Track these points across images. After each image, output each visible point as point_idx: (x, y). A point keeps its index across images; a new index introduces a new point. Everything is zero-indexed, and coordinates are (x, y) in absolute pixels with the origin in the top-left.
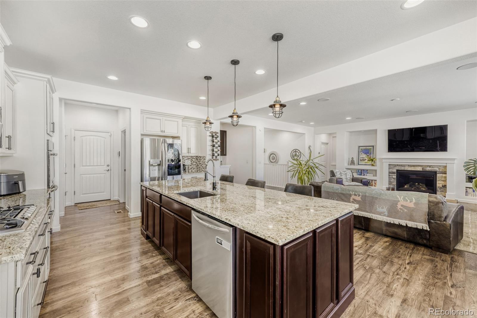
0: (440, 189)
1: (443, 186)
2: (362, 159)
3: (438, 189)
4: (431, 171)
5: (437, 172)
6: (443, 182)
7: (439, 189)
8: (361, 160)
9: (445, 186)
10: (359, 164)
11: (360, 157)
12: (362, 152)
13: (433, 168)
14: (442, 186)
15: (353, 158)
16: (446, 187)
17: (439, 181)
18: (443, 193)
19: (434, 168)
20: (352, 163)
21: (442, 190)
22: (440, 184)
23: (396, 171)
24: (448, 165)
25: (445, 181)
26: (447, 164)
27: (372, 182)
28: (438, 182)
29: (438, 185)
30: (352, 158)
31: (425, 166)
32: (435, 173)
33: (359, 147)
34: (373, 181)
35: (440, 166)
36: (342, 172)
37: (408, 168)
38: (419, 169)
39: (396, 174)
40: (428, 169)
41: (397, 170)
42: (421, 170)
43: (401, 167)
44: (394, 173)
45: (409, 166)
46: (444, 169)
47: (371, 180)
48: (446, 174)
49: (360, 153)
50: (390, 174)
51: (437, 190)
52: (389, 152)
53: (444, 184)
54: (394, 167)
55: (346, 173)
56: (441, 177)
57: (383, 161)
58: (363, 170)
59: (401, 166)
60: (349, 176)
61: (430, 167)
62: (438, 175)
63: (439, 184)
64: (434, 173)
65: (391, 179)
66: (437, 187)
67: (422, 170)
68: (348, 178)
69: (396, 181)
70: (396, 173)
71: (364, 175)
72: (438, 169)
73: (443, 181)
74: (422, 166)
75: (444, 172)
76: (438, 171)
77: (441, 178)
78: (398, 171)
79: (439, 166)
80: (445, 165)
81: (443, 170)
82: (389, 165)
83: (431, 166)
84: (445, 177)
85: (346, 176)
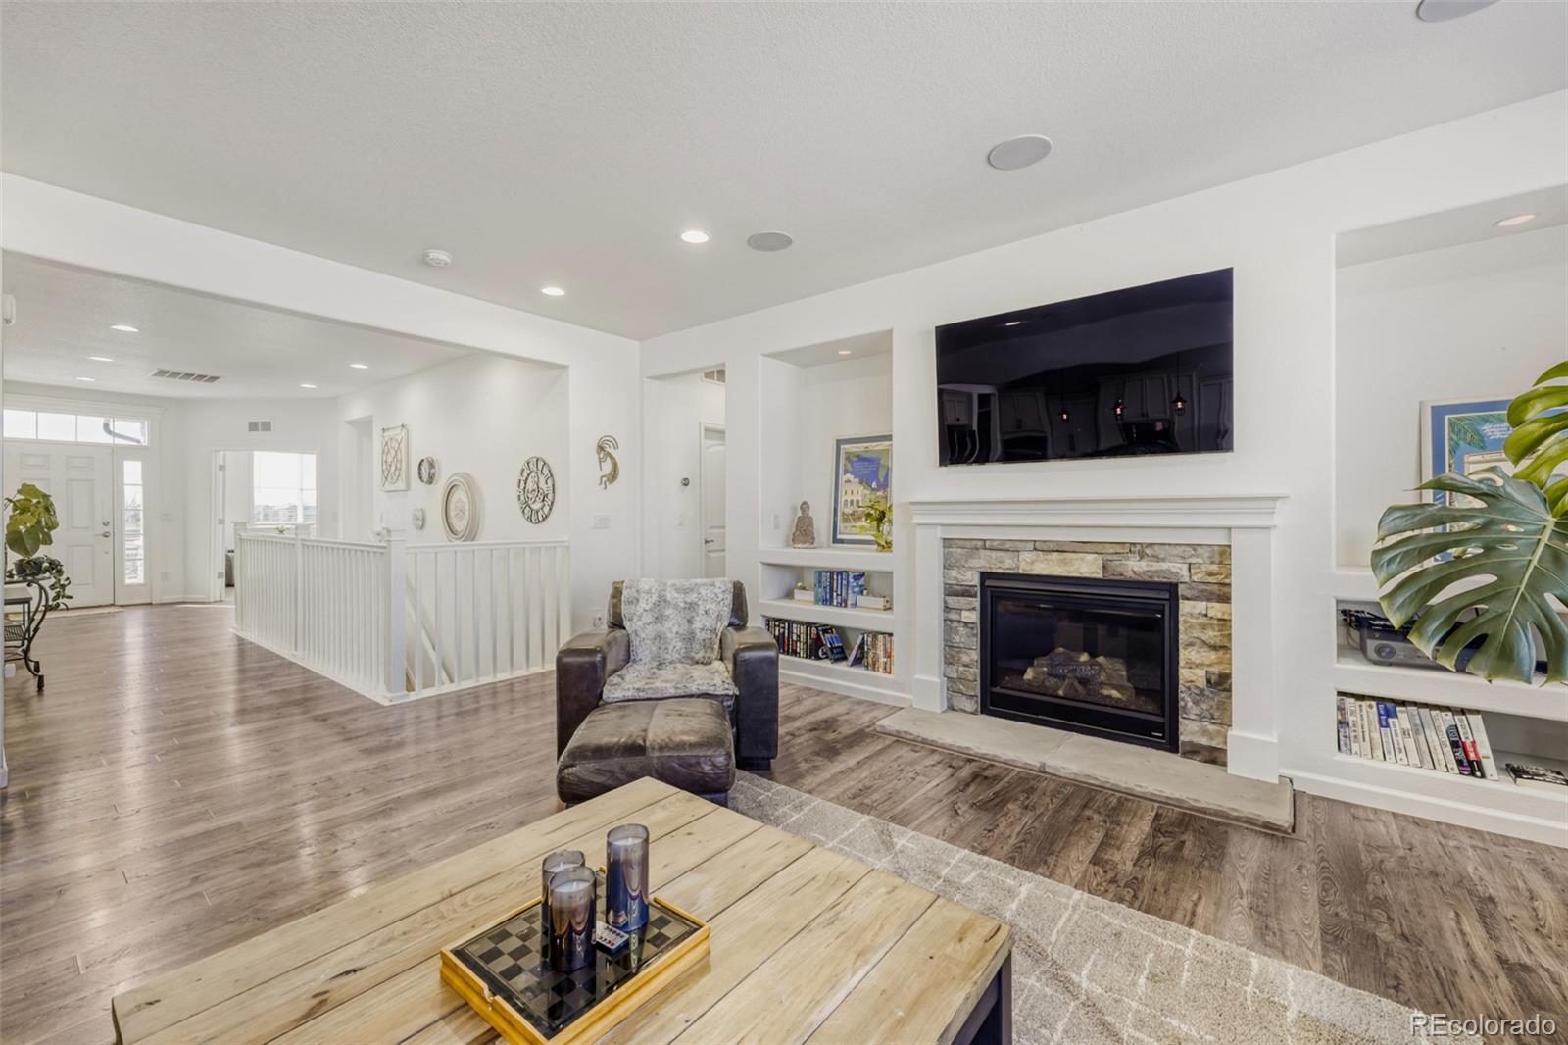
0: (1196, 703)
1: (1214, 679)
2: (848, 510)
3: (1185, 699)
4: (1146, 579)
5: (1182, 590)
6: (1213, 656)
7: (1190, 704)
8: (846, 518)
9: (1221, 683)
10: (839, 537)
11: (842, 498)
12: (852, 473)
13: (1157, 558)
14: (1209, 681)
15: (804, 503)
16: (1229, 690)
17: (1191, 644)
18: (1211, 728)
19: (1164, 560)
20: (803, 532)
21: (1205, 706)
22: (1198, 665)
23: (976, 581)
24: (1238, 542)
25: (1223, 647)
26: (1234, 534)
27: (874, 645)
28: (1185, 655)
29: (1184, 674)
30: (805, 506)
31: (1119, 549)
32: (1172, 589)
33: (839, 443)
34: (880, 637)
35: (1194, 547)
36: (670, 595)
37: (1033, 562)
38: (1087, 567)
39: (976, 602)
40: (1135, 567)
41: (985, 576)
42: (1094, 576)
43: (999, 554)
44: (966, 593)
45: (1039, 547)
46: (1214, 568)
47: (869, 633)
48: (1225, 599)
49: (843, 478)
50: (952, 601)
51: (1181, 703)
52: (943, 462)
53: (1215, 670)
54: (969, 557)
55: (693, 597)
56: (1201, 620)
57: (917, 520)
58: (840, 573)
59: (1001, 547)
60: (709, 623)
61: (1142, 555)
62: (1185, 607)
63: (1191, 665)
64: (1167, 596)
65: (957, 633)
66: (1181, 688)
67: (1100, 576)
68: (700, 636)
69: (976, 642)
70: (978, 589)
71: (843, 603)
72: (1186, 566)
73: (1215, 648)
74: (1099, 548)
75: (1216, 588)
76: (1187, 580)
77: (1204, 627)
78: (988, 583)
79: (1190, 549)
80: (1220, 539)
81: (1211, 575)
82: (947, 542)
83: (1148, 551)
84: (1225, 623)
85: (690, 621)
